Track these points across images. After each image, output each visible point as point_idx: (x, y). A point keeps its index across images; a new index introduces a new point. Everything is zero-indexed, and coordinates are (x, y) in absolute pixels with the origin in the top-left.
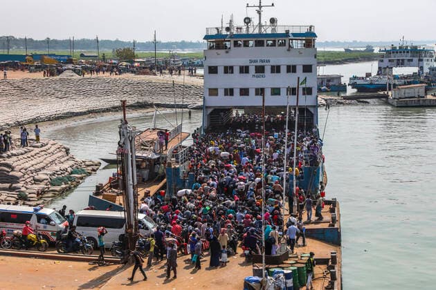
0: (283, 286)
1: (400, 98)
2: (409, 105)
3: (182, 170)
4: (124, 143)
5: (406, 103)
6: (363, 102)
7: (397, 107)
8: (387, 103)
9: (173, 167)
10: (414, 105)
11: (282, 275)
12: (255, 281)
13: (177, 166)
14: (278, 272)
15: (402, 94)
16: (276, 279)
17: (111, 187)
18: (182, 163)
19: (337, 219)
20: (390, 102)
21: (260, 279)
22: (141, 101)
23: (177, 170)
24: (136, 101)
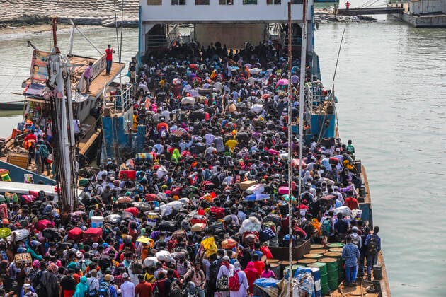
0: (311, 291)
1: (421, 14)
2: (434, 24)
3: (126, 121)
4: (55, 83)
5: (431, 22)
6: (367, 19)
7: (417, 27)
8: (401, 21)
9: (112, 116)
10: (441, 24)
11: (309, 275)
12: (270, 285)
13: (119, 115)
14: (303, 271)
15: (425, 7)
16: (301, 281)
17: (15, 144)
18: (125, 110)
19: (366, 191)
20: (407, 20)
21: (278, 282)
22: (29, 14)
23: (119, 120)
24: (22, 14)
